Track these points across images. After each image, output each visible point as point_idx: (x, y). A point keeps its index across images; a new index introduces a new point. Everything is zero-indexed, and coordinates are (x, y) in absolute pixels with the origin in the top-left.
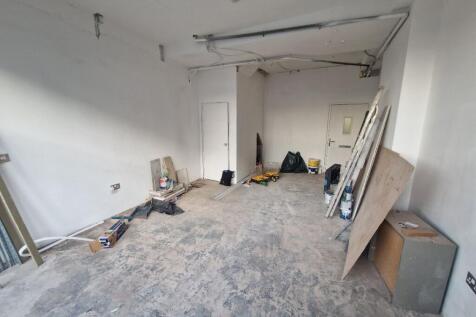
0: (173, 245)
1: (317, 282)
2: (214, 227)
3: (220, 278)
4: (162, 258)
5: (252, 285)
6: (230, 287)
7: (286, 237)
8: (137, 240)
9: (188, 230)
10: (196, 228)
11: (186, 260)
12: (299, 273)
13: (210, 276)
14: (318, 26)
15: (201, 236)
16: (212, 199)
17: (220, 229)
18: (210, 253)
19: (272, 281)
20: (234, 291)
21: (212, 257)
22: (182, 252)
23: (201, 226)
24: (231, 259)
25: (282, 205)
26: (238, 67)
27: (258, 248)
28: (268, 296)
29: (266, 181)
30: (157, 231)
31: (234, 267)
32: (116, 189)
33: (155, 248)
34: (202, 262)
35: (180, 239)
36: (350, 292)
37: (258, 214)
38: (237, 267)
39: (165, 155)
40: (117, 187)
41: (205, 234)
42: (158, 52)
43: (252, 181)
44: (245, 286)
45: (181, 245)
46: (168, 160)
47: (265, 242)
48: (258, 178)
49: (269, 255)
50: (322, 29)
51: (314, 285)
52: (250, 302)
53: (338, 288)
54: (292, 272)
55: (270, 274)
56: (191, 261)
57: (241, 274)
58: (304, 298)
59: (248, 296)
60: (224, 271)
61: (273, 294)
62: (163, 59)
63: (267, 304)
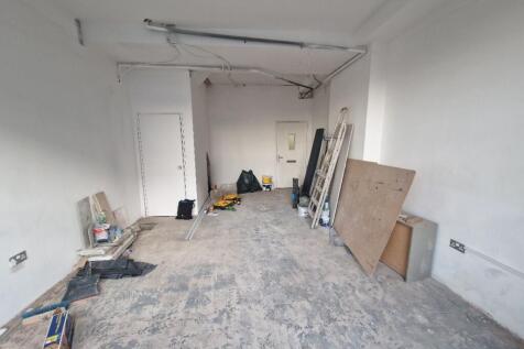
0: (181, 315)
1: (354, 287)
2: (216, 273)
3: (276, 327)
4: (179, 339)
5: (310, 317)
6: (292, 330)
7: (296, 257)
8: (112, 332)
9: (184, 288)
10: (194, 281)
11: (216, 326)
12: (335, 286)
13: (261, 330)
14: (301, 45)
15: (209, 289)
16: (182, 239)
17: (225, 272)
18: (238, 303)
19: (322, 304)
20: (300, 332)
21: (245, 307)
22: (201, 318)
23: (198, 276)
24: (267, 300)
25: (267, 227)
26: (191, 71)
27: (282, 277)
28: (331, 320)
29: (231, 205)
30: (136, 307)
31: (277, 306)
32: (19, 261)
33: (154, 331)
34: (238, 318)
35: (183, 304)
36: (377, 284)
37: (251, 242)
38: (281, 306)
39: (95, 191)
40: (20, 258)
41: (212, 284)
42: (74, 28)
43: (215, 207)
44: (306, 321)
45: (193, 310)
46: (101, 196)
47: (283, 268)
48: (221, 204)
49: (298, 281)
50: (304, 49)
51: (354, 291)
52: (323, 333)
53: (369, 286)
54: (330, 288)
55: (314, 298)
56: (225, 323)
57: (290, 311)
58: (357, 305)
59: (316, 329)
60: (271, 315)
61: (334, 315)
62: (82, 42)
63: (337, 326)
